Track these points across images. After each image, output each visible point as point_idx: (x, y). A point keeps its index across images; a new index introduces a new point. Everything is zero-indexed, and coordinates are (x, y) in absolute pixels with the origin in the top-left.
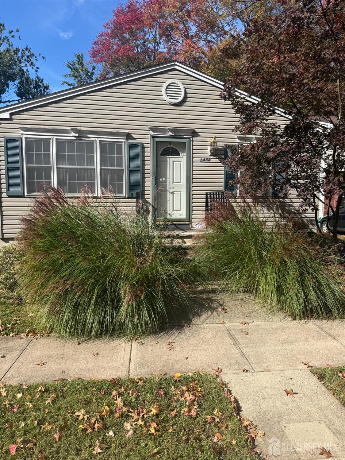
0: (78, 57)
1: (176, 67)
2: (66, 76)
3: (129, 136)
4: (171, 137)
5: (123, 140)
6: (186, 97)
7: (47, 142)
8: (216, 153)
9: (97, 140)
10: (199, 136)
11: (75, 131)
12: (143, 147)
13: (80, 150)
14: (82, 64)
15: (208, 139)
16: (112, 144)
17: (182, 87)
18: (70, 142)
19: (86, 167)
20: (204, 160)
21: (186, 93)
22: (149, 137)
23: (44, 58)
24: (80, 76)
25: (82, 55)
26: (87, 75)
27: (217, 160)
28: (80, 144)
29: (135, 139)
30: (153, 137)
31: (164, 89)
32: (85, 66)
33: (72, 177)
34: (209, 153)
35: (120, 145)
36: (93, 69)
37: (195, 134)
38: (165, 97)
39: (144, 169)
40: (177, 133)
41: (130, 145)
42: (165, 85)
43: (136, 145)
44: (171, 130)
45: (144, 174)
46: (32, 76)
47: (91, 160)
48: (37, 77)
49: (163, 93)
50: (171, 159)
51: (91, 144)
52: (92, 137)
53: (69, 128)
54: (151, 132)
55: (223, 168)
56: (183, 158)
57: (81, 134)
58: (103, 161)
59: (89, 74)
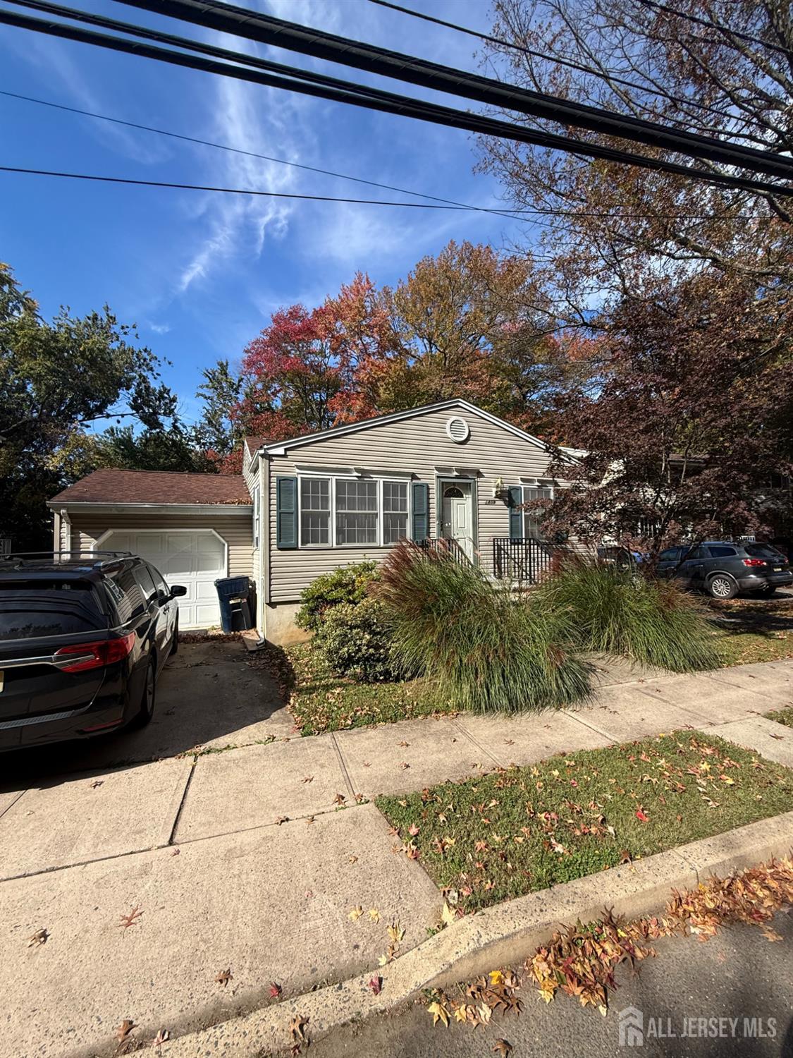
1: (460, 404)
3: (413, 476)
4: (457, 477)
5: (408, 480)
6: (469, 435)
7: (325, 483)
8: (500, 495)
9: (380, 482)
10: (483, 476)
11: (357, 470)
12: (428, 489)
13: (362, 492)
15: (492, 480)
16: (395, 485)
17: (465, 424)
18: (351, 483)
19: (357, 512)
20: (490, 502)
21: (470, 431)
22: (434, 477)
27: (502, 503)
28: (362, 486)
29: (419, 479)
30: (438, 477)
31: (448, 426)
33: (351, 524)
34: (494, 495)
35: (404, 486)
37: (479, 474)
38: (449, 435)
39: (429, 513)
40: (463, 473)
41: (415, 486)
42: (449, 422)
43: (422, 486)
44: (457, 470)
45: (429, 518)
47: (373, 504)
49: (448, 430)
50: (455, 502)
51: (373, 486)
52: (375, 477)
53: (352, 467)
54: (436, 472)
55: (508, 512)
56: (468, 499)
57: (364, 473)
58: (386, 507)
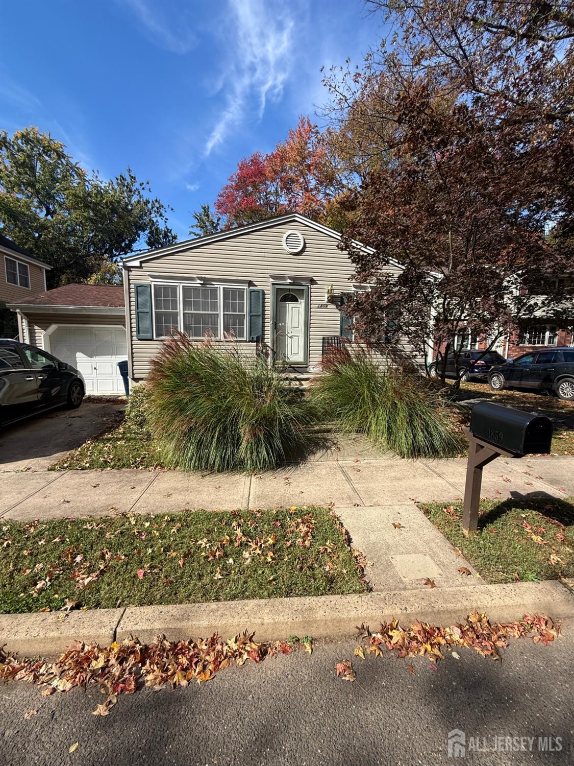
0: (204, 208)
1: (296, 219)
2: (192, 227)
3: (250, 283)
4: (291, 284)
5: (245, 287)
6: (305, 247)
7: (174, 289)
8: (333, 300)
9: (221, 287)
10: (317, 284)
11: (200, 279)
12: (264, 294)
13: (205, 297)
14: (208, 216)
15: (325, 287)
16: (234, 291)
17: (301, 237)
18: (196, 289)
19: (210, 312)
20: (322, 306)
21: (305, 243)
22: (270, 284)
23: (172, 210)
24: (206, 226)
25: (208, 206)
26: (213, 226)
27: (334, 307)
28: (205, 291)
29: (256, 286)
30: (273, 284)
31: (284, 239)
32: (210, 217)
33: (197, 322)
34: (326, 300)
35: (241, 292)
36: (218, 220)
37: (312, 281)
38: (285, 247)
39: (264, 314)
40: (296, 280)
41: (251, 292)
42: (285, 236)
43: (258, 291)
44: (290, 278)
45: (264, 319)
46: (162, 226)
47: (215, 306)
48: (166, 227)
49: (284, 243)
50: (290, 305)
51: (214, 291)
52: (216, 285)
53: (195, 276)
54: (271, 280)
55: (339, 315)
56: (301, 305)
57: (206, 281)
58: (226, 307)
59: (215, 225)
